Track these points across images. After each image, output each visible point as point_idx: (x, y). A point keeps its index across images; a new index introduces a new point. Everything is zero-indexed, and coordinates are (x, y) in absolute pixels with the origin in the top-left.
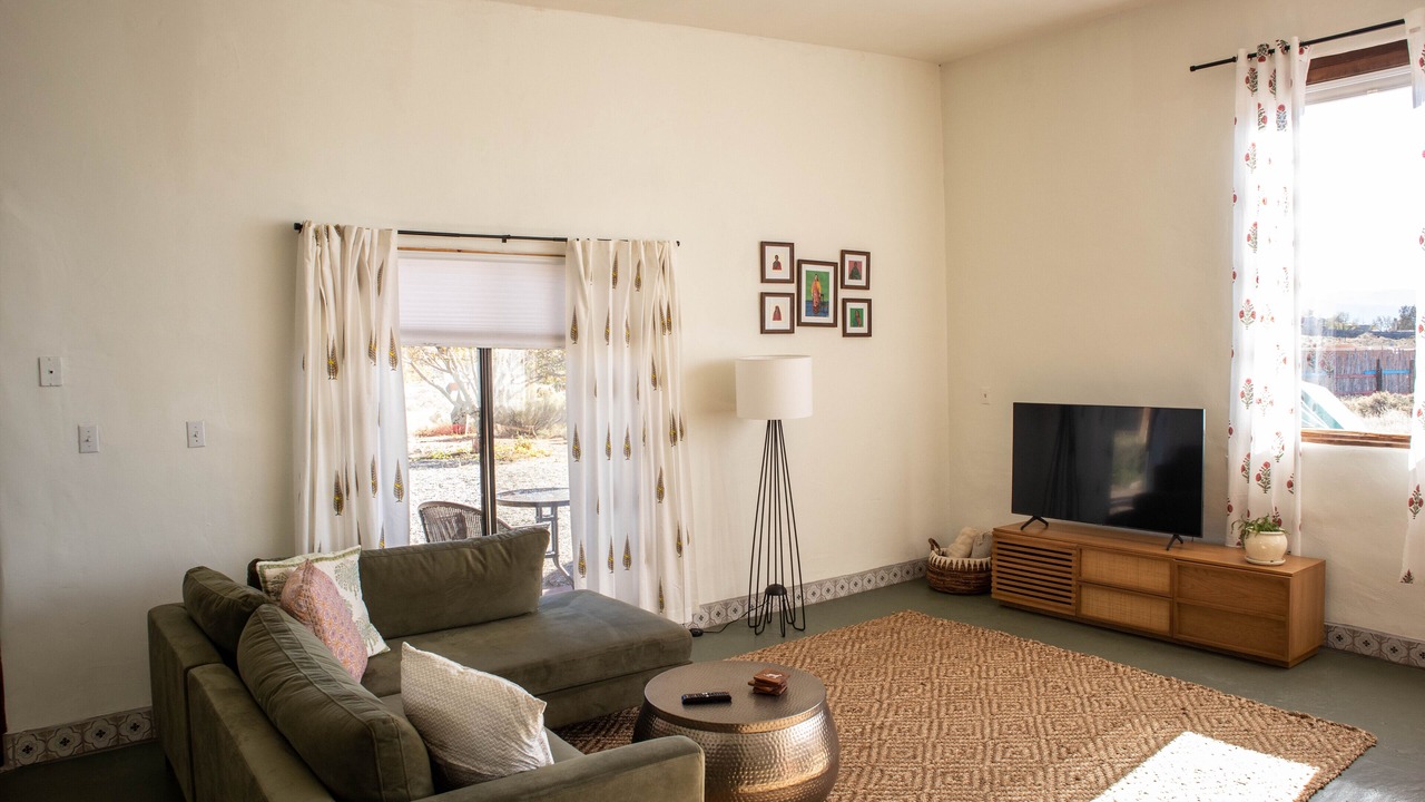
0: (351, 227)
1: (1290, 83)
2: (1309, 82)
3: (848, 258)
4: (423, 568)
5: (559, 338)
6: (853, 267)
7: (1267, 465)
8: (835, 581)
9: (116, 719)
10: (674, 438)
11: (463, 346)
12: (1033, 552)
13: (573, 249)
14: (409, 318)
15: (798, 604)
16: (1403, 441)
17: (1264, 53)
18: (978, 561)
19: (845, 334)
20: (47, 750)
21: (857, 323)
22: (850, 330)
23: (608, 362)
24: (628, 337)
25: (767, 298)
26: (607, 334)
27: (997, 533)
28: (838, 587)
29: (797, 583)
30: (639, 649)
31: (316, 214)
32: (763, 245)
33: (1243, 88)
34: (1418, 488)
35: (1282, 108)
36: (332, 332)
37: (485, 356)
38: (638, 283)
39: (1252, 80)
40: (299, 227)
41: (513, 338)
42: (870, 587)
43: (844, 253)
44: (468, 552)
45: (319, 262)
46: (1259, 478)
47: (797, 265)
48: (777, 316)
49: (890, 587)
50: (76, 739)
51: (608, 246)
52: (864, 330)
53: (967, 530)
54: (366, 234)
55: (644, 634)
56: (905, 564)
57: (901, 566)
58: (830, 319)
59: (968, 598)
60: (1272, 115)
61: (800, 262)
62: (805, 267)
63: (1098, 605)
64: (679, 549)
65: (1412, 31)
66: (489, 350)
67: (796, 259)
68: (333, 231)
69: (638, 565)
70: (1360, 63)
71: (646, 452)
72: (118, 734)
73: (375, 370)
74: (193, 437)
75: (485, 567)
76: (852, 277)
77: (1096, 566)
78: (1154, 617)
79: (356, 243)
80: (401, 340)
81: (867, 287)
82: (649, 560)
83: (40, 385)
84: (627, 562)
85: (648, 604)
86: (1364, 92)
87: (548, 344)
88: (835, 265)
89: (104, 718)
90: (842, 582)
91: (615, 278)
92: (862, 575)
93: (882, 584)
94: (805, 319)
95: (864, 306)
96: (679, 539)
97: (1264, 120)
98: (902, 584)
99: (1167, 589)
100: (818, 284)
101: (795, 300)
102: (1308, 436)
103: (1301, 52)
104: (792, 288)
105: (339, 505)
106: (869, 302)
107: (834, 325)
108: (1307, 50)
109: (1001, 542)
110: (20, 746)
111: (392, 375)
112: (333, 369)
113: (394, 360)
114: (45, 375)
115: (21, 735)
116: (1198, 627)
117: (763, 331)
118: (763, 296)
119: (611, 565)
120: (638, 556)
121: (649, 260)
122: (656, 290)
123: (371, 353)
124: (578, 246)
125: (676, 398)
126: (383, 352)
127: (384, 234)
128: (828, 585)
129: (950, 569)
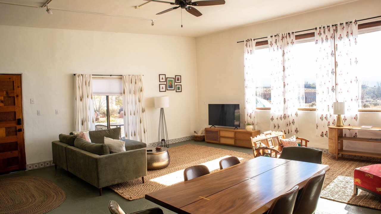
0: (84, 75)
1: (252, 46)
2: (256, 46)
3: (177, 77)
4: (99, 134)
5: (121, 93)
6: (178, 79)
7: (251, 114)
8: (176, 139)
9: (44, 162)
10: (143, 112)
11: (103, 95)
12: (212, 132)
13: (123, 77)
14: (94, 91)
15: (168, 144)
16: (269, 109)
17: (248, 41)
18: (203, 135)
19: (176, 92)
20: (33, 167)
21: (179, 89)
22: (177, 91)
23: (130, 98)
24: (134, 93)
25: (161, 85)
26: (130, 93)
27: (206, 129)
28: (176, 141)
29: (167, 140)
30: (137, 146)
31: (78, 72)
32: (160, 75)
33: (245, 46)
34: (272, 117)
35: (251, 50)
36: (81, 93)
37: (107, 97)
38: (136, 83)
39: (246, 45)
40: (75, 75)
41: (113, 94)
42: (183, 141)
43: (176, 76)
44: (107, 131)
45: (78, 80)
46: (250, 116)
47: (166, 79)
48: (163, 88)
49: (187, 141)
50: (38, 166)
51: (130, 77)
52: (180, 91)
53: (202, 129)
54: (87, 76)
55: (138, 144)
56: (190, 136)
57: (189, 137)
58: (173, 89)
59: (201, 142)
60: (250, 52)
61: (167, 78)
62: (168, 79)
63: (223, 141)
64: (145, 132)
65: (268, 39)
66: (108, 96)
67: (166, 77)
68: (81, 75)
69: (137, 135)
70: (263, 43)
71: (138, 114)
72: (45, 165)
73: (89, 100)
74: (56, 112)
75: (110, 134)
76: (177, 80)
77: (222, 134)
78: (232, 142)
79: (85, 77)
80: (93, 94)
81: (181, 82)
82: (139, 135)
83: (31, 103)
84: (135, 135)
85: (139, 140)
86: (264, 48)
87: (119, 95)
88: (174, 78)
89: (42, 162)
90: (177, 140)
91: (131, 82)
92: (181, 138)
93: (185, 140)
94: (168, 89)
95: (180, 86)
96: (144, 131)
97: (248, 52)
98: (189, 140)
99: (234, 137)
100: (171, 82)
101: (166, 85)
102: (257, 108)
103: (254, 41)
104: (165, 83)
105: (82, 124)
106: (181, 85)
107: (174, 90)
108: (255, 40)
109: (207, 130)
110: (29, 167)
111: (91, 101)
112: (81, 100)
113: (92, 98)
114: (32, 102)
115: (29, 165)
116: (239, 143)
117: (160, 91)
118: (160, 85)
119: (132, 135)
120: (137, 133)
121: (138, 79)
122: (139, 84)
123: (88, 97)
124: (124, 76)
125: (143, 104)
126: (90, 97)
127: (90, 75)
128: (174, 140)
129: (198, 136)
